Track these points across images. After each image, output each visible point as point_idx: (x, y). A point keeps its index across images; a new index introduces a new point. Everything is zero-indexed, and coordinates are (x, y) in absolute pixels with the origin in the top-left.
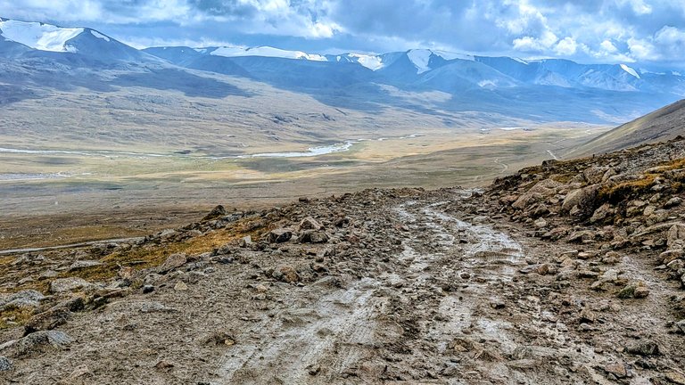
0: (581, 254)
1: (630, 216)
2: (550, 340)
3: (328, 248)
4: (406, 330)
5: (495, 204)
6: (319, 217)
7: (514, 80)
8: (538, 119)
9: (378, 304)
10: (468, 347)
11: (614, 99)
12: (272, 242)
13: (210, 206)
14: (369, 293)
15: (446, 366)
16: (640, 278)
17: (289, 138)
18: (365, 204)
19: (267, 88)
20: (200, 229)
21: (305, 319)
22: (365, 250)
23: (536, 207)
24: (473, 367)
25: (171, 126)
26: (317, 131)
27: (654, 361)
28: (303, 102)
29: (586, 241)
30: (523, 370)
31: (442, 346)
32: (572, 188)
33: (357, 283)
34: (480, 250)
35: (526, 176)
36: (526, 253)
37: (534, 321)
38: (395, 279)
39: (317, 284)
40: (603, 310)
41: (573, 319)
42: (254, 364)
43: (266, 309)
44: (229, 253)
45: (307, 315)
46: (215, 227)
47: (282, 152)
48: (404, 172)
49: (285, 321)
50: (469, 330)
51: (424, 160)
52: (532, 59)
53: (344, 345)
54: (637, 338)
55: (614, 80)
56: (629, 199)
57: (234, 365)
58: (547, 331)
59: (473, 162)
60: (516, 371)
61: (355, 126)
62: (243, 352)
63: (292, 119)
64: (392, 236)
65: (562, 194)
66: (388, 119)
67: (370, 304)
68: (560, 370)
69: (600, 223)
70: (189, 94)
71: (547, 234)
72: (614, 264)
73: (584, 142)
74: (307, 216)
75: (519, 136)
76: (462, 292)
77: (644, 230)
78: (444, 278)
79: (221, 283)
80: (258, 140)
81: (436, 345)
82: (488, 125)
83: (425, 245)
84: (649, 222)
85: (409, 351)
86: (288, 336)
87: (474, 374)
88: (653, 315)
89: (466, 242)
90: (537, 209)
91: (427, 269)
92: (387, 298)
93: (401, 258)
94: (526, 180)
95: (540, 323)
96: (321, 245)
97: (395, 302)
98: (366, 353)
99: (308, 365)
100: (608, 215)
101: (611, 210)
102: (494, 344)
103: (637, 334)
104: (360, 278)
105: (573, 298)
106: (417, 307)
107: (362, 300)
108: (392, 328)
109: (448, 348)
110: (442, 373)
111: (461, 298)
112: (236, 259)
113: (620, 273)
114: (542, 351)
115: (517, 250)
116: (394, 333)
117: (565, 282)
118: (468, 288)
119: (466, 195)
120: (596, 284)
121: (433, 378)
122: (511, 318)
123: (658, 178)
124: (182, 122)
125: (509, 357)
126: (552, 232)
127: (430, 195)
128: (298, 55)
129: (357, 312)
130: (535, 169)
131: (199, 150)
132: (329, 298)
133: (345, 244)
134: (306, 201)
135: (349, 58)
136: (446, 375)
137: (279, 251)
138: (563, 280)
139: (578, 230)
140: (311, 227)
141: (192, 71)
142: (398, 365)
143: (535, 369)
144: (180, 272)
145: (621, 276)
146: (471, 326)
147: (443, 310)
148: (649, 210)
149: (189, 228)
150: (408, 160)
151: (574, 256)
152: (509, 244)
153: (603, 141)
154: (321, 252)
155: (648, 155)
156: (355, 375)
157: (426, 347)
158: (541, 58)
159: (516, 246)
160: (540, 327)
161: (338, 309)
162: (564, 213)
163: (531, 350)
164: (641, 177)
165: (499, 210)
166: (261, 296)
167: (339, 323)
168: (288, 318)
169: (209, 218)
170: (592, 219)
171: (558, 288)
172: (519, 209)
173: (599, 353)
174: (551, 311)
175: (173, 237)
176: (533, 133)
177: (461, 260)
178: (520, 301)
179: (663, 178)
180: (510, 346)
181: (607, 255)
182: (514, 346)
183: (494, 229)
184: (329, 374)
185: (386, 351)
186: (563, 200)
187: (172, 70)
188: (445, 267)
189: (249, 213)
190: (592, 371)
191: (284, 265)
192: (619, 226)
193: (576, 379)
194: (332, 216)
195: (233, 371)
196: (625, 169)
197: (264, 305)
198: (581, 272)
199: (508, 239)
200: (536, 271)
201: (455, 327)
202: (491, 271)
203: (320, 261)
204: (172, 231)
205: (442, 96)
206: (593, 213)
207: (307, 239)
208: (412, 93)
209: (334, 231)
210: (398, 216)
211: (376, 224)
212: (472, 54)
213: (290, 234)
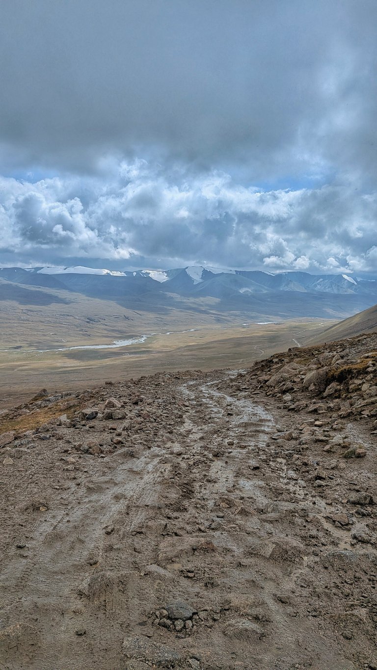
0: (317, 423)
1: (352, 392)
2: (292, 495)
3: (126, 423)
4: (183, 492)
5: (255, 382)
6: (120, 397)
7: (266, 288)
8: (284, 316)
9: (163, 470)
10: (230, 504)
11: (339, 300)
12: (83, 419)
13: (36, 388)
14: (157, 460)
15: (213, 521)
16: (360, 441)
17: (98, 334)
18: (156, 385)
19: (81, 297)
20: (29, 409)
21: (104, 486)
22: (155, 424)
23: (284, 385)
24: (233, 521)
25: (7, 327)
26: (120, 328)
27: (369, 509)
28: (110, 307)
29: (321, 412)
30: (271, 522)
31: (211, 504)
32: (310, 370)
33: (147, 453)
34: (242, 421)
35: (276, 360)
36: (276, 423)
37: (281, 480)
38: (177, 447)
39: (115, 455)
40: (333, 468)
41: (310, 476)
42: (62, 527)
43: (75, 478)
44: (48, 430)
45: (106, 482)
46: (40, 407)
47: (93, 345)
48: (187, 357)
49: (89, 489)
50: (232, 489)
51: (202, 348)
52: (278, 272)
53: (134, 506)
54: (358, 491)
55: (338, 286)
56: (351, 379)
57: (46, 528)
58: (291, 487)
59: (238, 349)
60: (265, 523)
61: (148, 324)
62: (54, 517)
63: (100, 320)
64: (176, 412)
65: (303, 374)
66: (174, 318)
67: (157, 470)
68: (299, 521)
69: (330, 396)
70: (21, 303)
71: (293, 407)
72: (341, 430)
73: (320, 332)
74: (111, 396)
75: (271, 328)
76: (227, 457)
77: (363, 403)
78: (214, 446)
79: (40, 457)
80: (74, 337)
81: (206, 503)
82: (249, 321)
83: (202, 418)
84: (365, 396)
85: (186, 510)
86: (90, 501)
87: (234, 528)
88: (370, 471)
89: (232, 415)
90: (285, 387)
91: (202, 438)
92: (170, 465)
93: (182, 430)
94: (277, 363)
95: (286, 481)
96: (121, 421)
97: (176, 467)
98: (151, 513)
99: (105, 525)
100: (336, 391)
101: (338, 387)
102: (250, 500)
103: (357, 488)
104: (149, 448)
105: (311, 459)
106: (193, 471)
107: (150, 467)
108: (173, 490)
109: (215, 505)
110: (210, 528)
111: (226, 462)
112: (53, 436)
113: (345, 438)
114: (286, 506)
115: (270, 420)
116: (174, 495)
117: (305, 446)
118: (232, 454)
119: (233, 375)
120: (327, 447)
121: (203, 532)
122: (264, 478)
123: (371, 362)
124: (15, 325)
125: (261, 511)
126: (295, 405)
127: (206, 376)
128: (105, 272)
129: (146, 477)
130: (282, 355)
131: (30, 345)
132: (125, 467)
133: (139, 419)
134: (110, 384)
135: (143, 273)
136: (213, 529)
137: (87, 427)
138: (303, 444)
139: (314, 403)
140: (113, 406)
141: (23, 286)
142: (175, 522)
143: (280, 520)
144: (8, 448)
145: (346, 440)
146: (234, 486)
147: (212, 474)
148: (365, 387)
149: (19, 408)
150: (190, 348)
151: (312, 424)
152: (264, 415)
153: (333, 331)
154: (120, 426)
155: (363, 344)
156: (141, 533)
157: (198, 506)
158: (284, 271)
159: (269, 417)
160: (286, 484)
161: (131, 476)
162: (305, 389)
163: (277, 506)
164: (359, 361)
165: (257, 387)
166: (70, 467)
167: (131, 488)
168: (91, 486)
169: (36, 399)
170: (325, 394)
171: (300, 451)
172: (272, 387)
173: (329, 504)
174: (294, 470)
175: (7, 415)
176: (282, 326)
177: (228, 430)
178: (271, 463)
179: (374, 362)
180: (262, 501)
181: (335, 423)
182: (265, 501)
183: (253, 403)
184: (121, 533)
185: (167, 510)
186: (303, 379)
187: (8, 286)
188: (215, 436)
189: (67, 395)
190: (323, 521)
191: (91, 439)
192: (344, 399)
193: (311, 528)
194: (130, 395)
195: (45, 534)
196: (347, 355)
197: (73, 475)
198: (317, 438)
199: (264, 411)
200: (284, 438)
201: (221, 487)
202: (250, 438)
203: (119, 435)
204: (6, 411)
205: (214, 300)
206: (325, 389)
207: (109, 417)
208: (190, 298)
209: (131, 408)
210: (181, 394)
211: (164, 402)
212: (233, 269)
213: (97, 413)
